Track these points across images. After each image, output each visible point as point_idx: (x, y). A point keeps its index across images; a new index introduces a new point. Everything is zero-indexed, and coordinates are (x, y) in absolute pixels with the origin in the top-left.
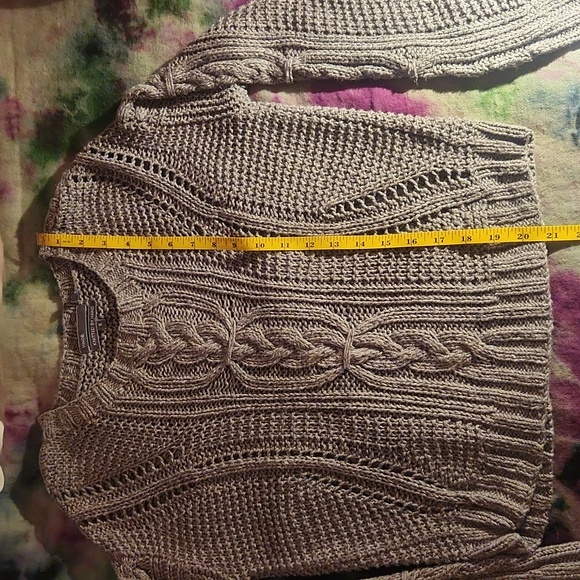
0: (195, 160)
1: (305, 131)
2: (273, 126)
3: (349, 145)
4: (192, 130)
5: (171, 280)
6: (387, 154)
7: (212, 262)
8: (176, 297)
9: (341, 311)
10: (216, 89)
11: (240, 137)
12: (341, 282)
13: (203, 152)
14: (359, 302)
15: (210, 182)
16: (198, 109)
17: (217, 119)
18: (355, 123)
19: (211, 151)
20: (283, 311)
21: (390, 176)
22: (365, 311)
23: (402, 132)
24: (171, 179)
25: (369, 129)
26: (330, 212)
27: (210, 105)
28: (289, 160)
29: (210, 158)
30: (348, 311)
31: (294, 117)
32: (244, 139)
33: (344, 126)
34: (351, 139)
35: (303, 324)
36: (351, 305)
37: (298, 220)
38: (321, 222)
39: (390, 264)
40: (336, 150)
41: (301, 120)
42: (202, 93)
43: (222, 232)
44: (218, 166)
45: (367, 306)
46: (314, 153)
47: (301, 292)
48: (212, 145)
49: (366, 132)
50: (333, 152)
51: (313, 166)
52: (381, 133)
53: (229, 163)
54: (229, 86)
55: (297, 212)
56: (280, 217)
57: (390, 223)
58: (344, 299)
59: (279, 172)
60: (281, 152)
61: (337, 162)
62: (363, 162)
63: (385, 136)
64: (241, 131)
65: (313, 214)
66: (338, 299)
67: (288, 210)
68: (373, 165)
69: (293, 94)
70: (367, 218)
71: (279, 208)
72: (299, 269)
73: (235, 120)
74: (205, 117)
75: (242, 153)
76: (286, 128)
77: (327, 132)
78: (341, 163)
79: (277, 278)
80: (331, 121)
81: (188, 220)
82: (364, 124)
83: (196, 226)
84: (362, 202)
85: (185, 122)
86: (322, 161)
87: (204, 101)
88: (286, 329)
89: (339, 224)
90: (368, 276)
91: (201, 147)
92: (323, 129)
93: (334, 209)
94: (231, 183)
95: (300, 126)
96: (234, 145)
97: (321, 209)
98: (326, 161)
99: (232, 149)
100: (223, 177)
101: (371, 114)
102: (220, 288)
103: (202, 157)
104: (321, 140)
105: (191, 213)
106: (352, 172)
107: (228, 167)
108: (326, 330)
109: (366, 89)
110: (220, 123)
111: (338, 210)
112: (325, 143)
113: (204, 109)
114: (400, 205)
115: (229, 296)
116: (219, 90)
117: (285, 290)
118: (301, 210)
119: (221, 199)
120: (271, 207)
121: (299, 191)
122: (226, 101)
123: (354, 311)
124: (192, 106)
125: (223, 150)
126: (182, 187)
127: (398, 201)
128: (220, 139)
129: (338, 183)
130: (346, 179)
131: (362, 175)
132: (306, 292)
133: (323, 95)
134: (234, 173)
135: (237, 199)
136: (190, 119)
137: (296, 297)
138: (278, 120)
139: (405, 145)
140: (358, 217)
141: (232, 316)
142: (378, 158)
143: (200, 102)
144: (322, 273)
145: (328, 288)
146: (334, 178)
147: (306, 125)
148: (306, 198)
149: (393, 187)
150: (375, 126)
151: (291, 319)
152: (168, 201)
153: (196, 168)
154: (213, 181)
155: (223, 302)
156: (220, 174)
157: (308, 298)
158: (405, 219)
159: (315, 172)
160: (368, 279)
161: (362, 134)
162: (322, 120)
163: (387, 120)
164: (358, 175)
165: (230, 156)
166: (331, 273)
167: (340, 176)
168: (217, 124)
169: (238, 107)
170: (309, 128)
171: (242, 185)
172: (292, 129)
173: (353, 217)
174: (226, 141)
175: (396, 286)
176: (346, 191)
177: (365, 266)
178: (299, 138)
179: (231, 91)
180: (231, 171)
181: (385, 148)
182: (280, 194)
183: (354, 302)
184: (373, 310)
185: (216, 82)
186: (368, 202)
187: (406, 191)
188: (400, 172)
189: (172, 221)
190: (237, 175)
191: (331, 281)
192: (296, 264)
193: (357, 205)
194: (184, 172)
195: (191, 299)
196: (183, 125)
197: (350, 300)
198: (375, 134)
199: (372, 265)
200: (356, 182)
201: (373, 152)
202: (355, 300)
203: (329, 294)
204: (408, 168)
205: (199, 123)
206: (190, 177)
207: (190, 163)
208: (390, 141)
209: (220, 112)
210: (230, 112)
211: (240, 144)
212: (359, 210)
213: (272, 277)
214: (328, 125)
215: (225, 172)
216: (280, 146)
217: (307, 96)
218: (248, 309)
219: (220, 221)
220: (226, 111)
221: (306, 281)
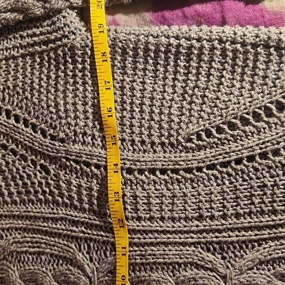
0: (32, 95)
1: (152, 55)
2: (116, 52)
3: (204, 65)
4: (25, 63)
5: (20, 223)
6: (249, 73)
7: (64, 202)
8: (28, 242)
9: (215, 249)
10: (47, 16)
11: (80, 66)
12: (212, 218)
13: (40, 86)
14: (235, 239)
15: (51, 118)
16: (29, 40)
17: (52, 49)
18: (210, 40)
19: (48, 84)
20: (150, 255)
21: (255, 96)
22: (241, 248)
23: (267, 47)
24: (8, 117)
25: (227, 46)
26: (190, 140)
27: (42, 34)
28: (138, 88)
29: (48, 91)
30: (222, 249)
31: (139, 40)
32: (84, 68)
33: (197, 45)
34: (206, 59)
35: (174, 268)
36: (226, 242)
37: (155, 151)
38: (181, 151)
39: (265, 194)
40: (189, 72)
41: (147, 43)
42: (31, 21)
43: (71, 171)
44: (58, 100)
45: (244, 242)
46: (165, 78)
47: (169, 232)
48: (49, 78)
49: (224, 50)
50: (186, 74)
51: (165, 92)
52: (241, 49)
53: (71, 95)
54: (59, 11)
55: (153, 144)
56: (134, 150)
57: (261, 149)
58: (217, 237)
59: (128, 101)
60: (128, 80)
61: (192, 85)
62: (221, 83)
63: (246, 53)
64: (80, 60)
65: (172, 145)
66: (210, 237)
67: (143, 142)
68: (233, 86)
69: (132, 15)
70: (233, 146)
71: (133, 141)
72: (163, 207)
73: (72, 48)
74: (38, 48)
75: (84, 83)
76: (131, 53)
77: (178, 53)
78: (197, 86)
79: (139, 219)
80: (183, 41)
81: (32, 160)
82: (221, 41)
83: (41, 165)
84: (225, 127)
85: (16, 54)
86: (174, 86)
87: (34, 30)
88: (155, 275)
89: (202, 153)
90: (242, 209)
91: (37, 81)
92: (173, 50)
93: (194, 137)
94: (76, 117)
95: (147, 50)
96: (74, 76)
97: (180, 138)
98: (179, 85)
99: (71, 81)
100: (66, 111)
101: (228, 29)
102: (75, 232)
103: (40, 92)
104: (172, 63)
105: (35, 152)
106: (210, 96)
107: (70, 100)
108: (202, 273)
109: (215, 4)
110: (55, 53)
111: (199, 137)
112: (176, 65)
113: (36, 39)
114: (270, 127)
115: (86, 239)
116: (50, 17)
117: (151, 232)
118: (157, 141)
119: (67, 135)
120: (123, 140)
121: (153, 120)
122: (59, 28)
123: (229, 248)
124: (22, 37)
125: (62, 82)
126: (21, 125)
127: (267, 123)
128: (57, 70)
129: (196, 108)
130: (204, 103)
131: (222, 98)
132: (175, 232)
133: (167, 14)
134: (78, 107)
135: (85, 134)
136: (21, 51)
137: (164, 238)
138: (120, 45)
139: (270, 61)
140: (223, 144)
141: (91, 260)
142: (238, 78)
143: (30, 32)
144: (189, 209)
145: (197, 226)
146: (190, 103)
147: (153, 48)
148: (161, 128)
149: (259, 108)
150: (234, 42)
151: (159, 263)
152: (8, 142)
153: (34, 104)
154: (55, 117)
155: (80, 246)
156: (62, 109)
157: (177, 238)
158: (278, 143)
159: (168, 98)
160: (241, 212)
161: (218, 53)
162: (172, 40)
163: (249, 35)
164: (218, 98)
165: (71, 88)
166: (200, 209)
167: (197, 101)
168: (52, 55)
169: (74, 34)
170: (157, 51)
171: (88, 118)
172: (138, 54)
173: (217, 144)
174: (65, 72)
175: (273, 217)
176: (206, 117)
177: (237, 198)
178: (146, 62)
179: (64, 17)
180: (74, 104)
181: (247, 66)
182: (132, 126)
183: (229, 239)
184: (250, 246)
185: (45, 8)
186: (232, 126)
187: (275, 111)
188: (266, 92)
189: (14, 162)
190: (80, 108)
191: (200, 218)
192: (158, 201)
193: (220, 130)
194: (21, 108)
195: (45, 243)
196: (14, 58)
197: (223, 237)
198: (235, 51)
199: (245, 196)
200: (216, 106)
201: (233, 72)
202: (230, 237)
203: (201, 232)
204: (275, 86)
205: (32, 55)
206: (29, 113)
207: (26, 98)
208: (252, 58)
209: (54, 41)
210: (65, 41)
211: (80, 74)
212: (223, 136)
213: (133, 218)
214: (179, 45)
215: (68, 106)
216: (126, 73)
217: (148, 16)
218: (108, 253)
219: (68, 159)
220: (60, 39)
221: (173, 219)
